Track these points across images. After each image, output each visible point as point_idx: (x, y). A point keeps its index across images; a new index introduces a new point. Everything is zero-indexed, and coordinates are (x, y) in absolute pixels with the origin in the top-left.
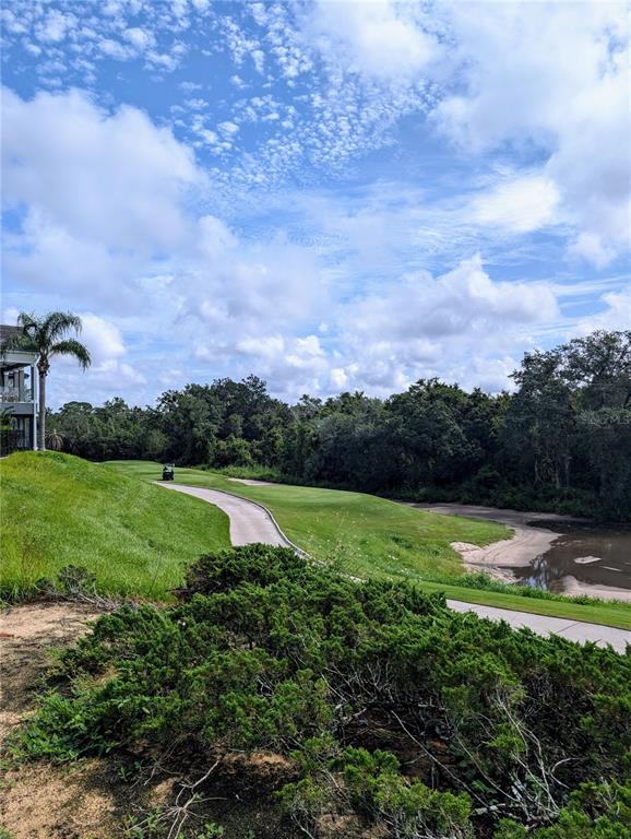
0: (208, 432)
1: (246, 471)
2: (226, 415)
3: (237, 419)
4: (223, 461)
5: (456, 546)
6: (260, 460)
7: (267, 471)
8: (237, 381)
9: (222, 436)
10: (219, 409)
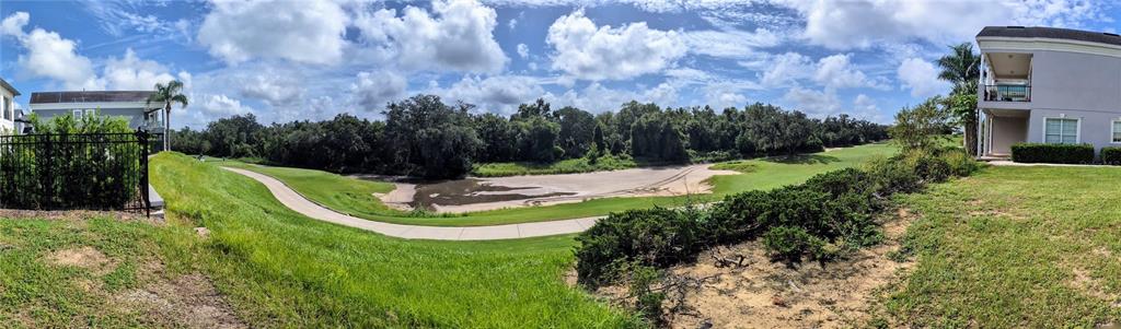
0: (231, 141)
1: (250, 159)
2: (238, 133)
3: (244, 134)
4: (238, 155)
5: (374, 194)
6: (256, 154)
7: (261, 160)
8: (242, 116)
9: (237, 143)
10: (235, 130)
